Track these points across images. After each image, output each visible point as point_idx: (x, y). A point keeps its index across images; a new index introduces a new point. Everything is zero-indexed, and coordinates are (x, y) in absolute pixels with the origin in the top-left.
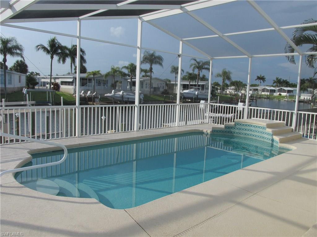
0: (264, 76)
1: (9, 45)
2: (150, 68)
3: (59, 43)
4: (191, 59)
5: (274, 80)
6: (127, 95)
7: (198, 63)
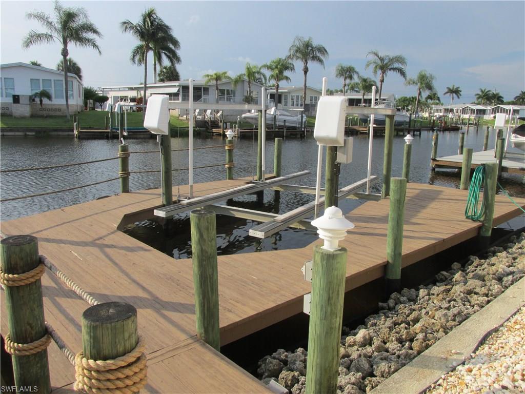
0: (459, 88)
1: (74, 25)
2: (304, 69)
3: (160, 19)
4: (369, 53)
5: (478, 94)
6: (280, 115)
7: (382, 60)
